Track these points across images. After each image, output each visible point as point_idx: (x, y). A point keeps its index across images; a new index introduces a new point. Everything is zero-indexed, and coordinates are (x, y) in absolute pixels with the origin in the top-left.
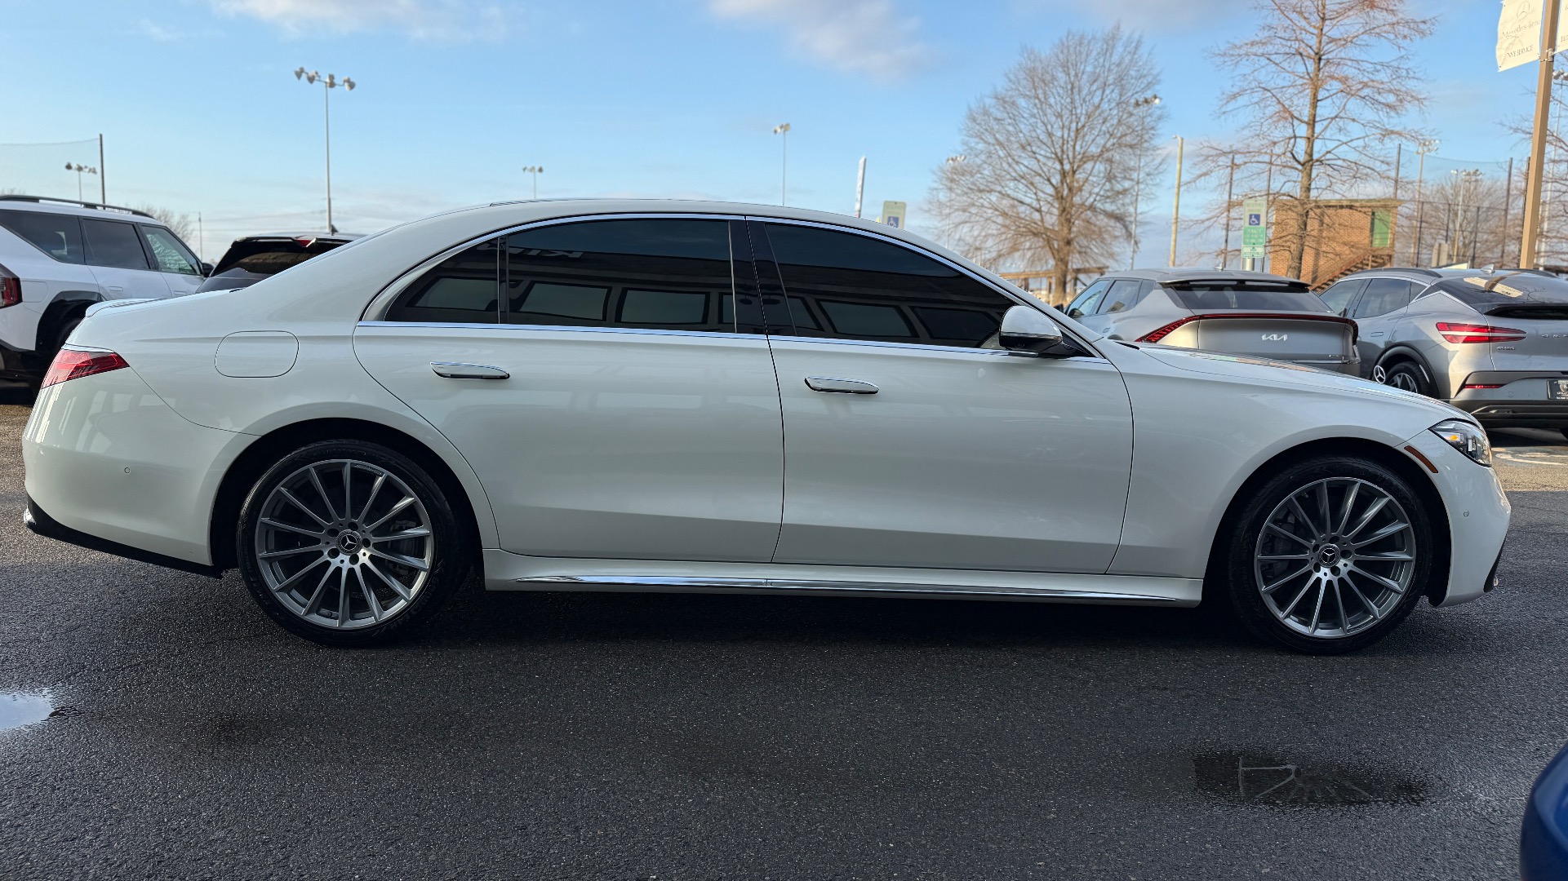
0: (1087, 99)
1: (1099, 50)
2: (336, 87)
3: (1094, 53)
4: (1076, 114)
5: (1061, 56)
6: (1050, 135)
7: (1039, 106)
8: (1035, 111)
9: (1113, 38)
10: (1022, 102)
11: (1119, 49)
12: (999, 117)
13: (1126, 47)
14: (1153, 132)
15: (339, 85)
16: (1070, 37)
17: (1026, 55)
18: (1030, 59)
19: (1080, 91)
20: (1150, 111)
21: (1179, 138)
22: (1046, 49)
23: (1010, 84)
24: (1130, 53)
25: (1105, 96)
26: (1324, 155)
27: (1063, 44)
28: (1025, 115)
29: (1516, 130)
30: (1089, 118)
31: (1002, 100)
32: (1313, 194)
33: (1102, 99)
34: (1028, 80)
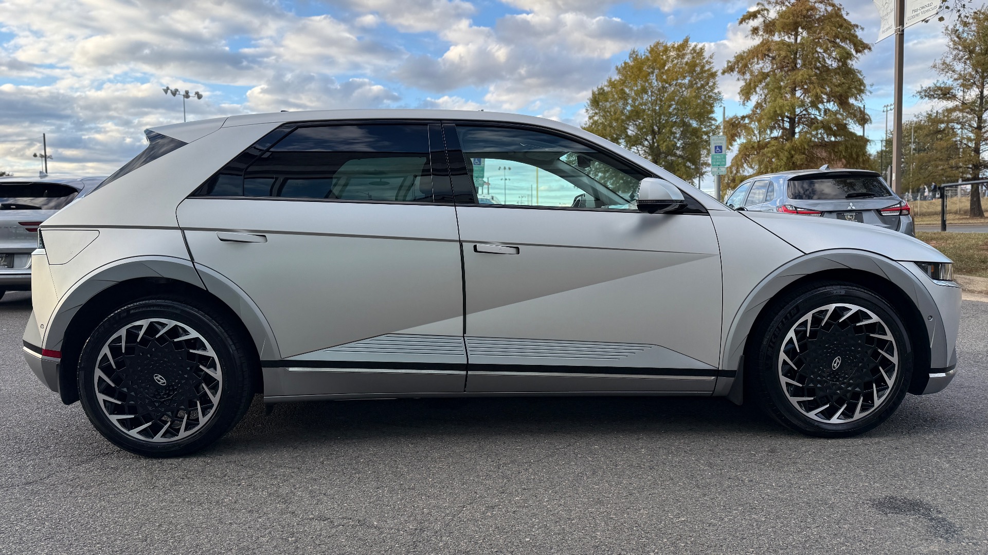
2: (191, 98)
5: (651, 58)
9: (683, 48)
11: (688, 54)
16: (657, 46)
21: (722, 108)
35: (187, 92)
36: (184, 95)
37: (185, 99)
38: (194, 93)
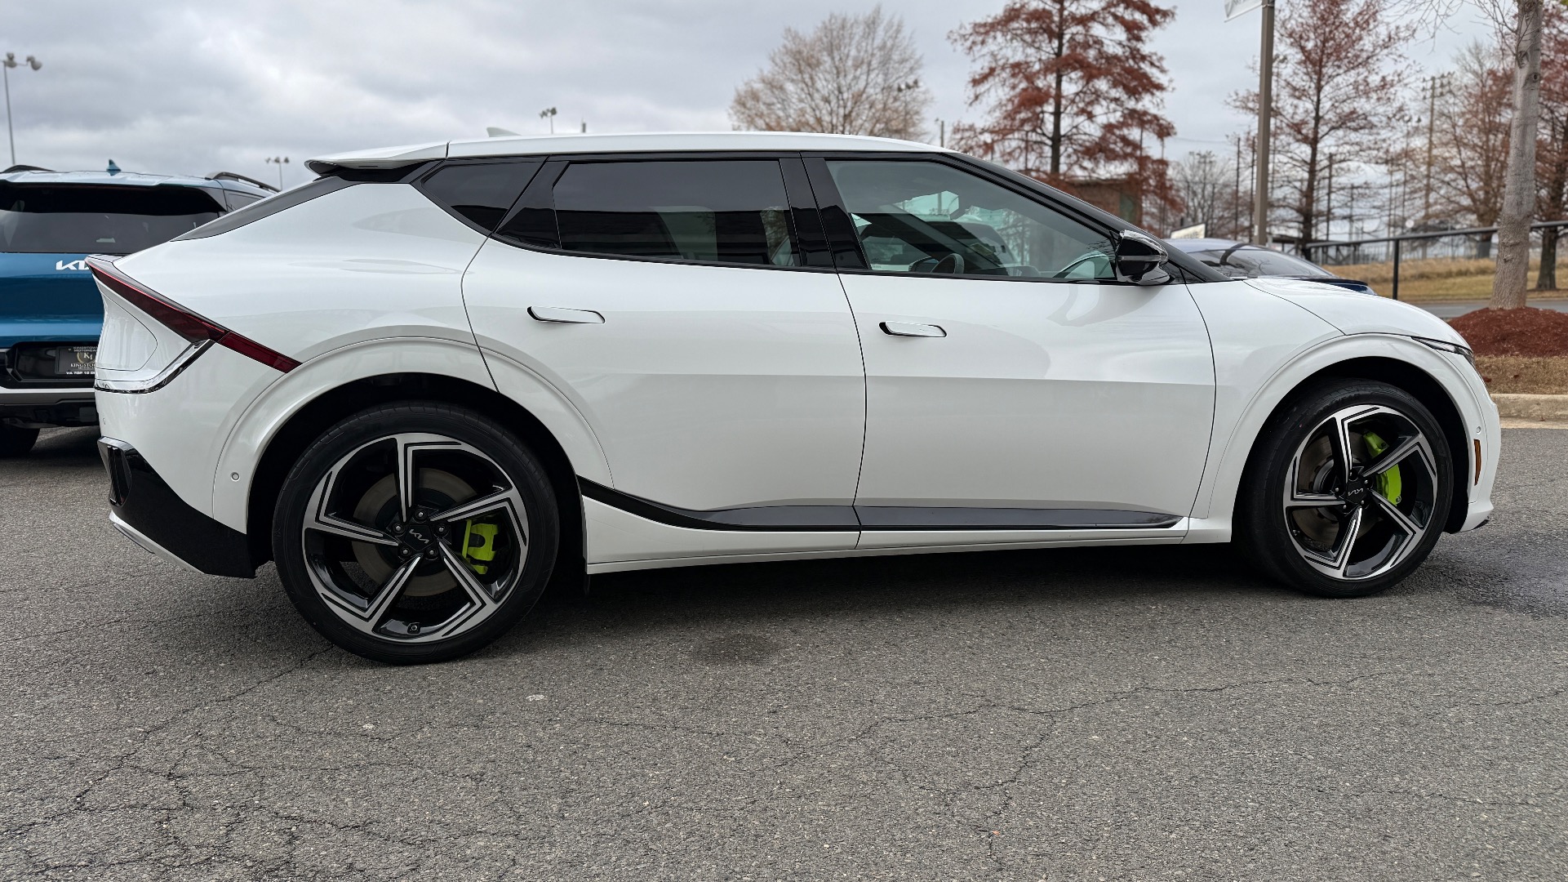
0: (853, 84)
1: (861, 34)
2: (18, 67)
3: (857, 38)
4: (843, 99)
5: (825, 40)
6: (819, 120)
7: (806, 91)
8: (803, 96)
9: (874, 23)
10: (790, 87)
11: (880, 32)
12: (768, 101)
13: (887, 32)
14: (916, 117)
15: (21, 65)
16: (833, 21)
17: (790, 38)
18: (794, 43)
19: (845, 76)
20: (914, 95)
21: (940, 123)
22: (809, 30)
23: (777, 68)
24: (891, 37)
25: (870, 80)
26: (1071, 130)
27: (826, 28)
28: (794, 100)
30: (856, 103)
31: (773, 85)
32: (1063, 168)
33: (867, 84)
34: (794, 65)
35: (11, 57)
36: (5, 63)
37: (8, 69)
38: (25, 58)
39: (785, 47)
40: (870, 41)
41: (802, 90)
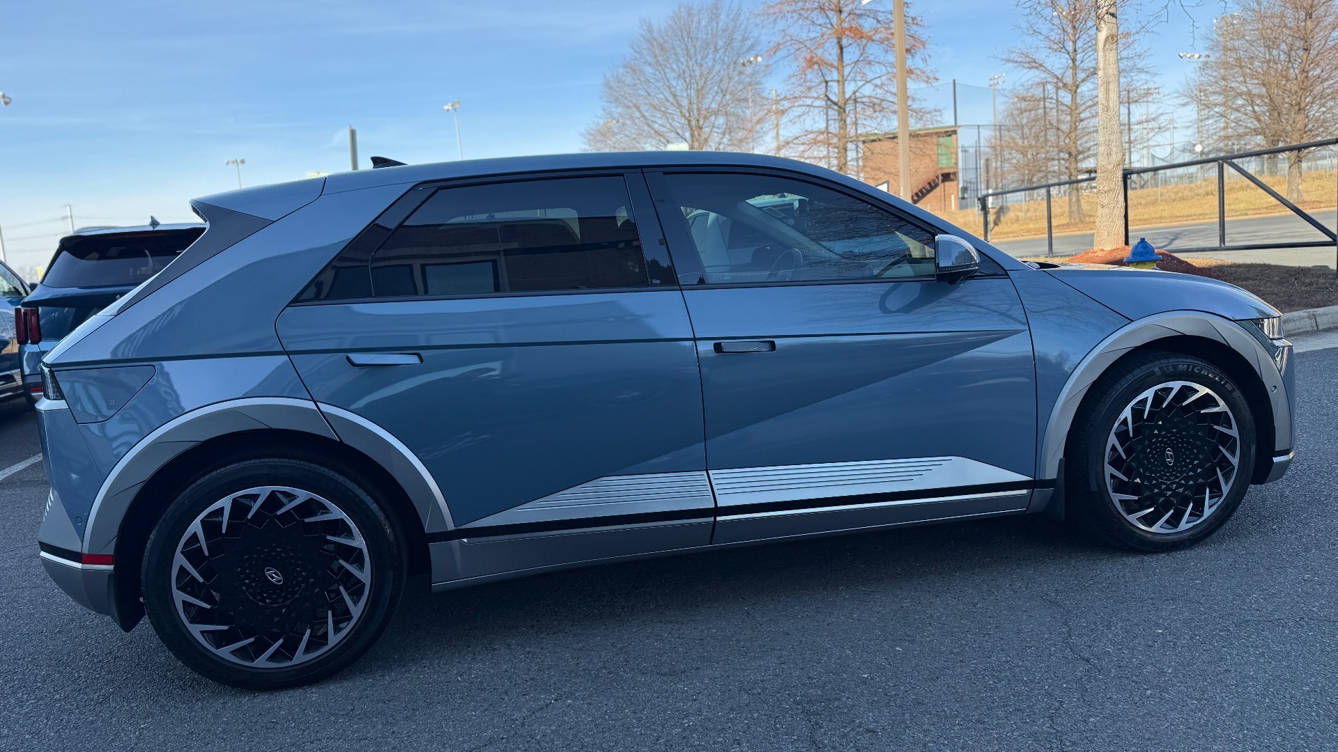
1: (707, 19)
3: (703, 23)
14: (760, 85)
17: (645, 28)
18: (649, 31)
22: (661, 21)
23: (635, 54)
27: (675, 16)
29: (1008, 61)
31: (631, 69)
34: (650, 50)
39: (642, 36)
40: (715, 25)
41: (657, 70)
